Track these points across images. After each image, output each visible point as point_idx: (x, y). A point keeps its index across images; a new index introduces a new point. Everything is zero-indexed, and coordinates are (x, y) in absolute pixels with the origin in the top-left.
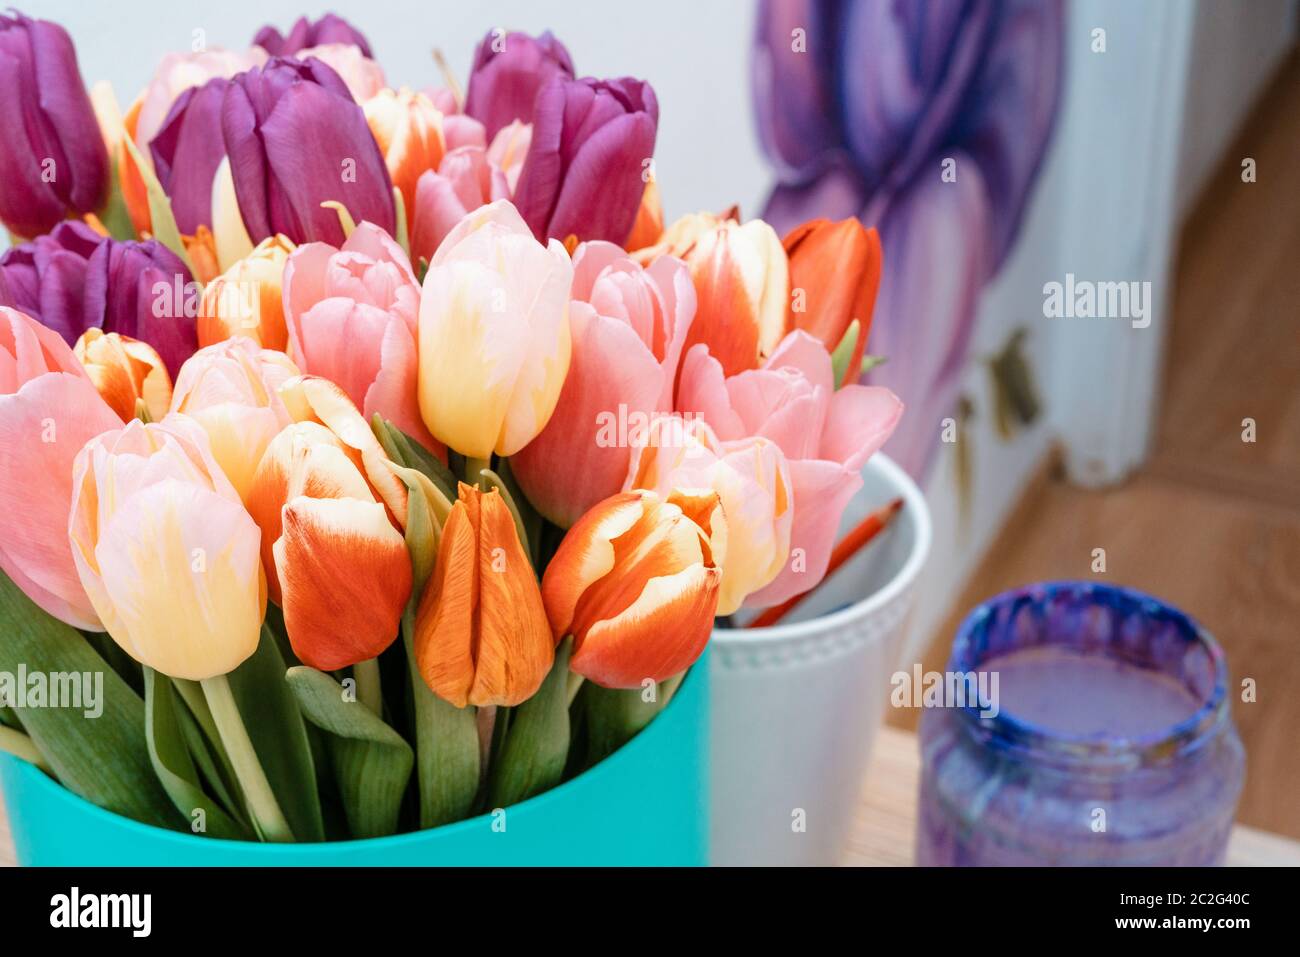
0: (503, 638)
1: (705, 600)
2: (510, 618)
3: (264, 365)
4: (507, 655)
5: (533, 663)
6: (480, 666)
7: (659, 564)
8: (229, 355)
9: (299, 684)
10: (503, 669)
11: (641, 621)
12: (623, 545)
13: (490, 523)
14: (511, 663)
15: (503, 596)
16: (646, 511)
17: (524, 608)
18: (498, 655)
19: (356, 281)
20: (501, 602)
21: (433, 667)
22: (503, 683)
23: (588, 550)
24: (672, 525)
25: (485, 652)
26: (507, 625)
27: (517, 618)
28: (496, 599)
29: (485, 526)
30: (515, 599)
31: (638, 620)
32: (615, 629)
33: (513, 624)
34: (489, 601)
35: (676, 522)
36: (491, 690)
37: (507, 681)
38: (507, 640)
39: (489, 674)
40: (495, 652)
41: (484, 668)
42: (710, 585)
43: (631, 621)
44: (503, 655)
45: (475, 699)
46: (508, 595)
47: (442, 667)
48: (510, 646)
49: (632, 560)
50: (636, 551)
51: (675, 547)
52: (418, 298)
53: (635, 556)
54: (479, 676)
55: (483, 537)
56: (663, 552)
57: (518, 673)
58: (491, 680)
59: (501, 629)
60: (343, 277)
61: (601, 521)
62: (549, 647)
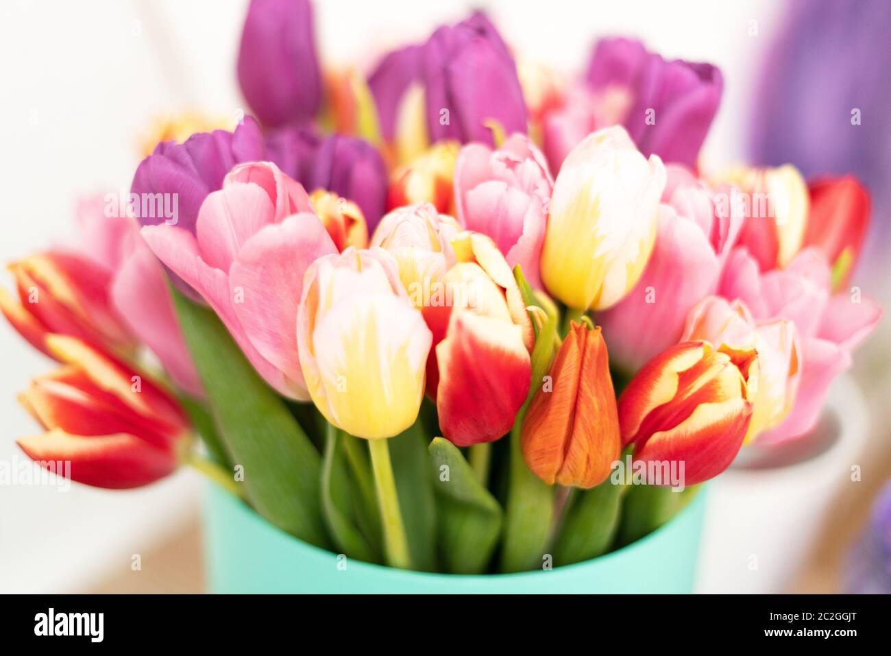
0: (589, 436)
1: (741, 424)
2: (595, 423)
3: (441, 224)
4: (590, 450)
5: (606, 459)
6: (570, 455)
7: (707, 394)
8: (416, 213)
9: (439, 453)
10: (585, 460)
11: (691, 435)
12: (686, 378)
13: (592, 351)
14: (592, 456)
15: (593, 407)
16: (705, 356)
17: (606, 418)
18: (583, 449)
19: (509, 171)
20: (591, 411)
21: (536, 451)
22: (584, 469)
23: (659, 379)
24: (723, 366)
25: (574, 446)
26: (593, 428)
27: (601, 423)
28: (588, 407)
29: (588, 354)
30: (601, 409)
31: (689, 433)
32: (670, 439)
33: (597, 428)
34: (583, 408)
35: (726, 365)
36: (574, 474)
37: (587, 469)
38: (591, 437)
39: (575, 463)
40: (581, 447)
41: (572, 457)
42: (745, 414)
43: (684, 434)
44: (587, 449)
45: (561, 479)
46: (596, 407)
47: (542, 452)
48: (592, 443)
49: (688, 391)
50: (693, 384)
51: (722, 384)
52: (551, 190)
53: (691, 388)
54: (568, 462)
55: (586, 363)
56: (712, 387)
57: (595, 464)
58: (575, 467)
59: (589, 430)
60: (500, 168)
61: (671, 359)
62: (618, 447)
